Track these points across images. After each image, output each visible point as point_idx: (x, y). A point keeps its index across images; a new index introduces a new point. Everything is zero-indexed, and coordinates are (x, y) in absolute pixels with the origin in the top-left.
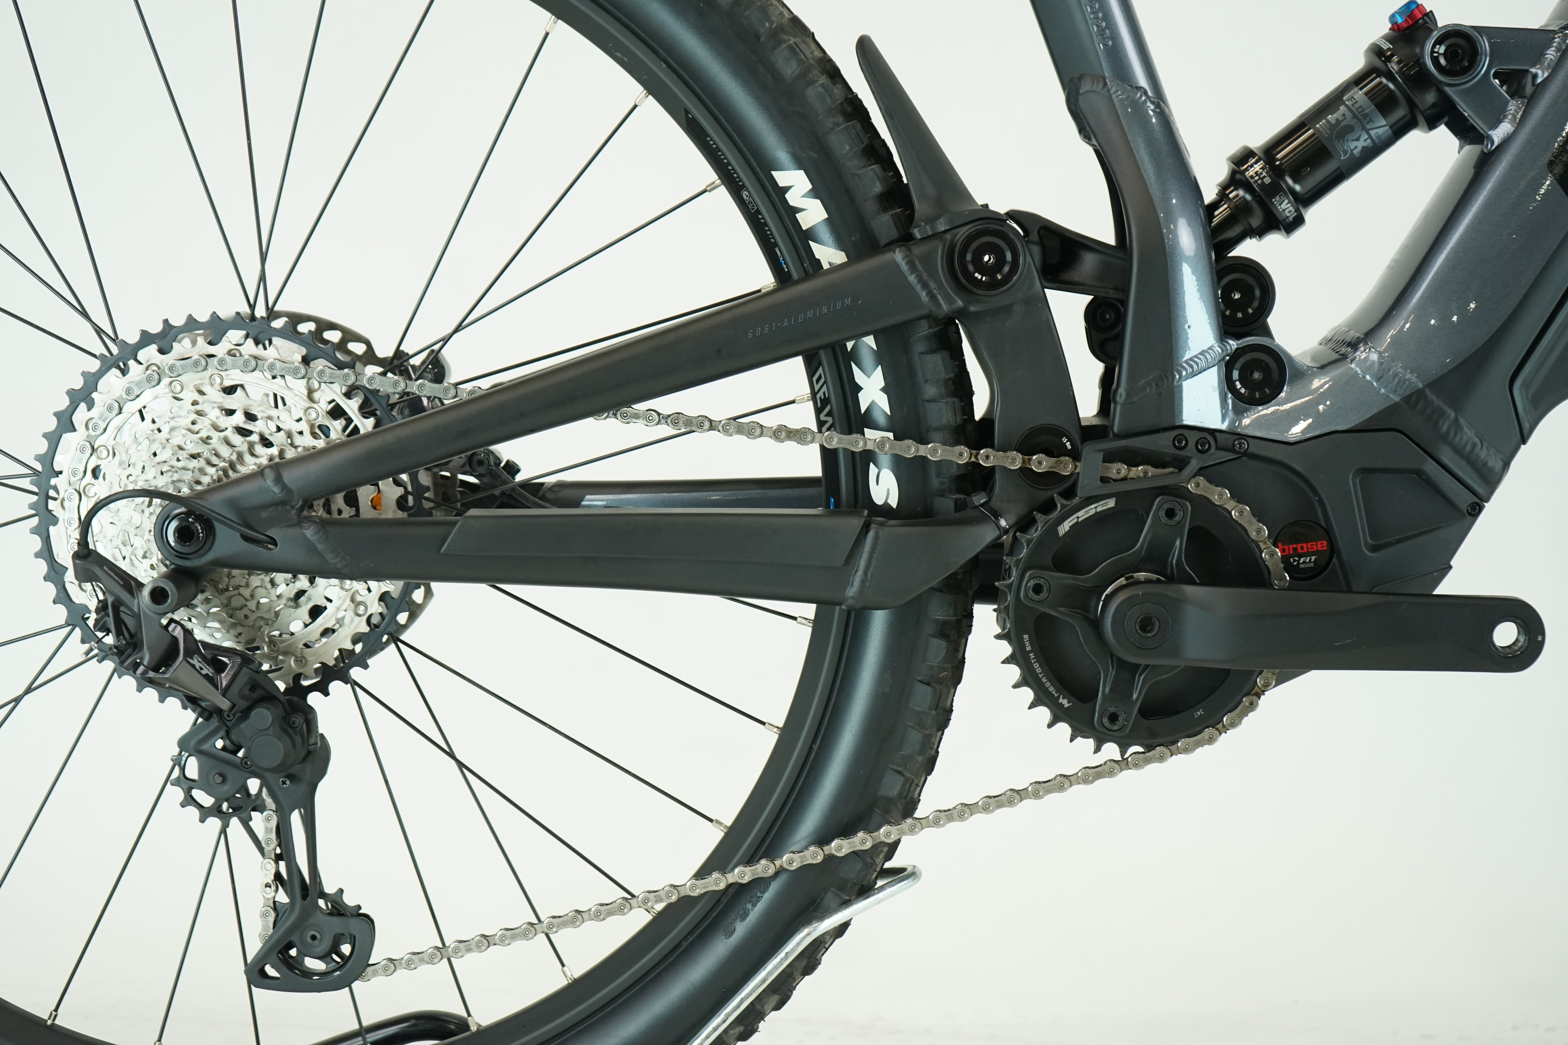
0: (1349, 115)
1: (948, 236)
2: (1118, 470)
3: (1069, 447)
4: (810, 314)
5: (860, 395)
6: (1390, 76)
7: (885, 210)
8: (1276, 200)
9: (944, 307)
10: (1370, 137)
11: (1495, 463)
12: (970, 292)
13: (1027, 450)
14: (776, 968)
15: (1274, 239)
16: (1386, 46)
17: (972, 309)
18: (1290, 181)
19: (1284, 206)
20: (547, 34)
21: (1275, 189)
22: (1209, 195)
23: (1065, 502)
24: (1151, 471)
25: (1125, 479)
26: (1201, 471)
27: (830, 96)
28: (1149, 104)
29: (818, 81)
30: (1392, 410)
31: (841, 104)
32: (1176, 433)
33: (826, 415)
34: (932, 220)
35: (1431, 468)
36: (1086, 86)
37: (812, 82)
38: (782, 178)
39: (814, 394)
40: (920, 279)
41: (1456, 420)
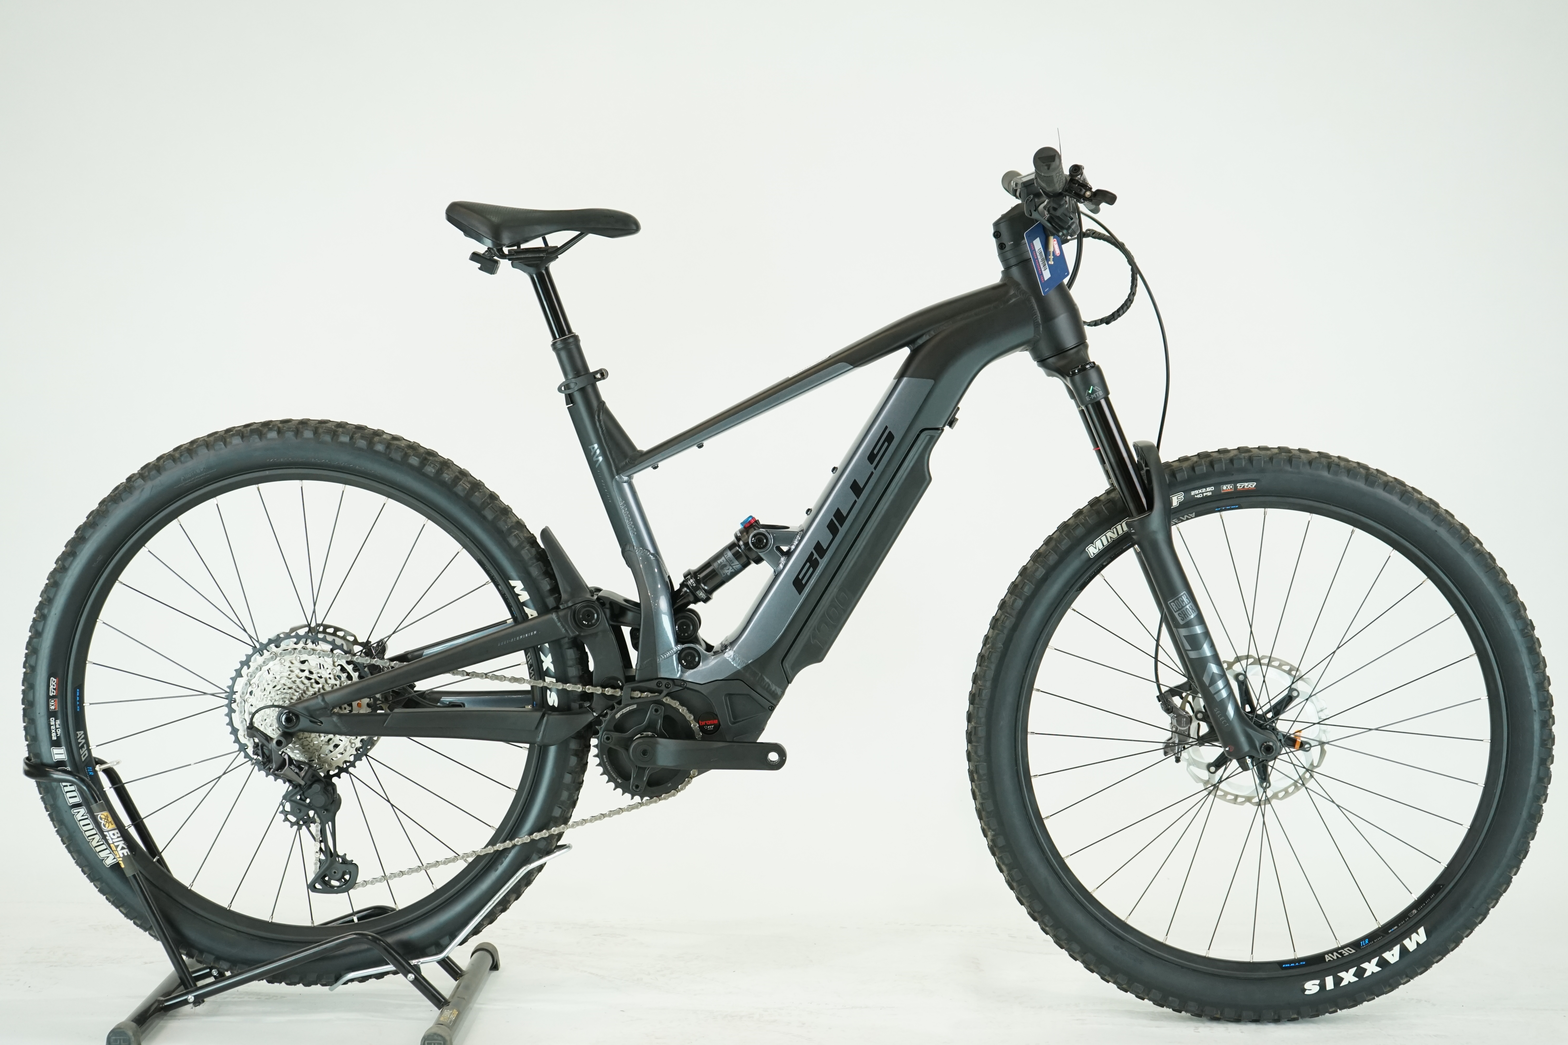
0: (725, 560)
1: (573, 607)
2: (637, 694)
3: (621, 685)
4: (521, 637)
5: (543, 664)
6: (740, 547)
7: (551, 595)
8: (698, 592)
9: (571, 634)
10: (733, 568)
11: (779, 691)
12: (582, 628)
13: (604, 687)
14: (513, 882)
15: (701, 604)
16: (739, 535)
17: (582, 634)
18: (703, 585)
19: (701, 594)
20: (424, 525)
21: (697, 588)
22: (676, 587)
23: (618, 706)
24: (650, 695)
25: (640, 697)
26: (667, 695)
27: (530, 554)
28: (650, 556)
29: (526, 547)
30: (739, 671)
31: (535, 555)
32: (657, 681)
33: (532, 670)
34: (567, 602)
35: (753, 694)
36: (628, 548)
37: (524, 547)
38: (513, 583)
39: (527, 662)
40: (562, 624)
41: (761, 676)
